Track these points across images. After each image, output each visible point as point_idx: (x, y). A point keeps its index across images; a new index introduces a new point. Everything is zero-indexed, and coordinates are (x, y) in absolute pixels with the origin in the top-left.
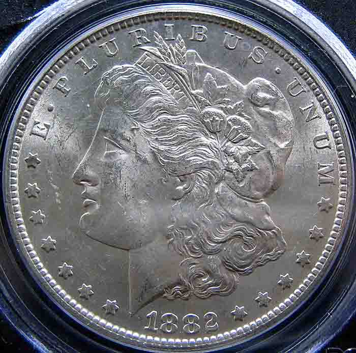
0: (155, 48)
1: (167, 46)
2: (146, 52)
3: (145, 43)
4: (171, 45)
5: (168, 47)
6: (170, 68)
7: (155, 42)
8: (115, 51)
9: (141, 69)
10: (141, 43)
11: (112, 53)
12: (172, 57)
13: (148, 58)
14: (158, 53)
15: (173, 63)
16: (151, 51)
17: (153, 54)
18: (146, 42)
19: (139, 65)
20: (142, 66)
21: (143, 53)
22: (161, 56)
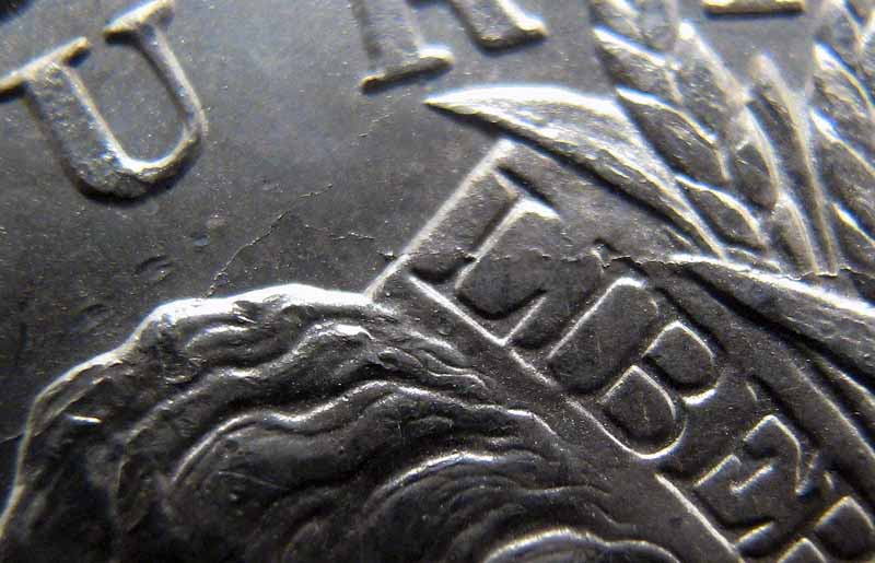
0: (604, 106)
1: (722, 75)
2: (504, 149)
3: (491, 49)
4: (766, 67)
5: (742, 95)
6: (765, 314)
7: (602, 35)
8: (172, 138)
9: (455, 330)
10: (441, 52)
11: (135, 166)
12: (785, 201)
13: (527, 206)
14: (636, 159)
15: (792, 257)
16: (551, 133)
17: (584, 169)
18: (493, 34)
19: (429, 291)
20: (462, 299)
21: (475, 157)
22: (669, 186)
